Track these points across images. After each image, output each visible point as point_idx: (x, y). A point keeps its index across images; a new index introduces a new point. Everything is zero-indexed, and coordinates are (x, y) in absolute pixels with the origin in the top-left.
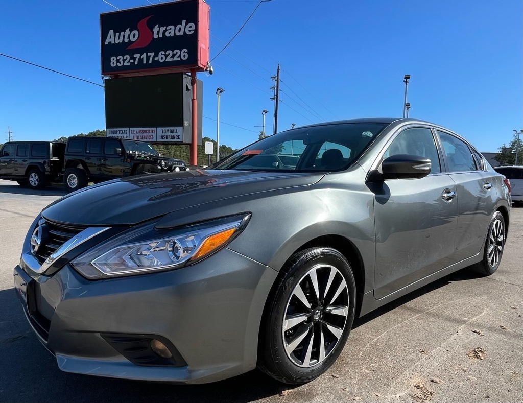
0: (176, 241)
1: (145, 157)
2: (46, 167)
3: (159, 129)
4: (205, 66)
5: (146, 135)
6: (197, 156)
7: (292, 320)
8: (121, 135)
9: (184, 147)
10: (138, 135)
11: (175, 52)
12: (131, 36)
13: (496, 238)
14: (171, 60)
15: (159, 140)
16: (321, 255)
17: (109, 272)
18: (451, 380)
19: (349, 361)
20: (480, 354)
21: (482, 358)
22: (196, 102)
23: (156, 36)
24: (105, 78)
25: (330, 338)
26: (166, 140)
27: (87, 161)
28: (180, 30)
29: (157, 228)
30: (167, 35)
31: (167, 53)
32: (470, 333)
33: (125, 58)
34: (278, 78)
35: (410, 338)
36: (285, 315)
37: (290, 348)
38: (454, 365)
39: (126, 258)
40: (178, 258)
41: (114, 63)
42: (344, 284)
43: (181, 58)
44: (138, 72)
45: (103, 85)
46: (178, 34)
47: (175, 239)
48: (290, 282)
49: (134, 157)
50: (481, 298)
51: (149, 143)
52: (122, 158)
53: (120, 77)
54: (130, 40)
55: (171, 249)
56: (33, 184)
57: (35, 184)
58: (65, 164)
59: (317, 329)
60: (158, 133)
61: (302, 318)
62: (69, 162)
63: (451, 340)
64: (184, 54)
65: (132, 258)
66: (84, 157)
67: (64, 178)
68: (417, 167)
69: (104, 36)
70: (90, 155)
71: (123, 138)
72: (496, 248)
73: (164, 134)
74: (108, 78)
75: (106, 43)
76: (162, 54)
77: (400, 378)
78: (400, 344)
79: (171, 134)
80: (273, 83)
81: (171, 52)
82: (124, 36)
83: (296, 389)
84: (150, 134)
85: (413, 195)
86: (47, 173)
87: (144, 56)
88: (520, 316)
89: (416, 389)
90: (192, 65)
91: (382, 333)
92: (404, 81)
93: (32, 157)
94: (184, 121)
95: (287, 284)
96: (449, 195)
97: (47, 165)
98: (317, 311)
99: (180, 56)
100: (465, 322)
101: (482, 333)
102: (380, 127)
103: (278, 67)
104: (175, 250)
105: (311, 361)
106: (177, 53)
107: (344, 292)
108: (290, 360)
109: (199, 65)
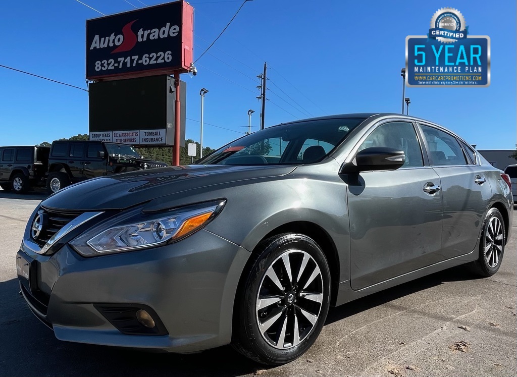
0: (160, 223)
1: (127, 160)
2: (31, 171)
3: (142, 132)
4: (188, 68)
5: (129, 138)
6: (180, 160)
7: (265, 301)
8: (104, 138)
9: (166, 149)
10: (121, 138)
11: (158, 55)
12: (116, 40)
13: (494, 236)
14: (155, 62)
15: (142, 143)
16: (294, 240)
17: (101, 250)
18: (427, 368)
19: (325, 349)
20: (462, 347)
21: (464, 350)
22: (179, 103)
23: (140, 40)
24: (89, 82)
25: (304, 323)
26: (148, 143)
27: (70, 165)
28: (164, 32)
29: (144, 212)
30: (151, 38)
31: (151, 56)
32: (456, 329)
33: (109, 62)
34: (264, 76)
35: (391, 331)
36: (258, 295)
37: (264, 327)
38: (433, 355)
39: (117, 238)
40: (161, 237)
41: (98, 68)
42: (317, 271)
43: (165, 60)
44: (123, 75)
45: (88, 89)
46: (162, 36)
47: (159, 220)
48: (263, 263)
49: (117, 160)
50: (475, 298)
51: (132, 146)
52: (105, 161)
53: (104, 81)
54: (114, 44)
55: (155, 230)
56: (16, 189)
57: (19, 188)
58: (49, 168)
59: (291, 313)
60: (141, 136)
61: (276, 300)
62: (53, 166)
63: (434, 334)
64: (168, 56)
65: (121, 239)
66: (68, 161)
67: (47, 183)
68: (389, 158)
69: (89, 41)
70: (73, 159)
71: (105, 141)
72: (495, 248)
73: (146, 137)
74: (92, 82)
75: (92, 48)
76: (146, 57)
77: (375, 364)
78: (379, 336)
79: (153, 137)
80: (260, 82)
81: (154, 54)
82: (109, 40)
83: (270, 370)
84: (133, 137)
85: (390, 188)
86: (30, 177)
87: (128, 59)
88: (515, 315)
89: (390, 374)
90: (176, 66)
91: (361, 326)
92: (402, 75)
93: (17, 161)
94: (167, 124)
95: (260, 265)
96: (433, 188)
97: (31, 169)
98: (291, 295)
99: (163, 58)
100: (452, 318)
101: (468, 329)
102: (357, 122)
103: (265, 65)
104: (159, 231)
105: (285, 343)
106: (161, 55)
107: (318, 278)
108: (264, 339)
109: (183, 66)
